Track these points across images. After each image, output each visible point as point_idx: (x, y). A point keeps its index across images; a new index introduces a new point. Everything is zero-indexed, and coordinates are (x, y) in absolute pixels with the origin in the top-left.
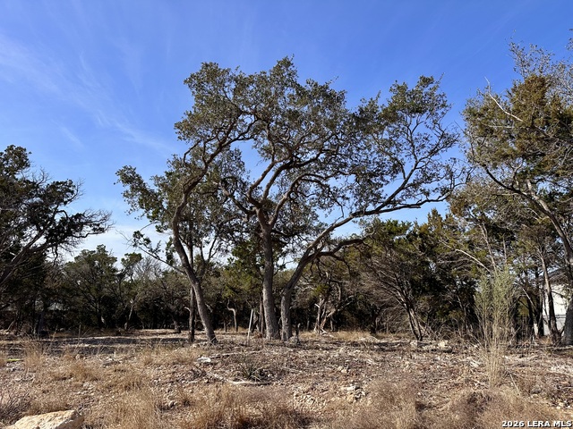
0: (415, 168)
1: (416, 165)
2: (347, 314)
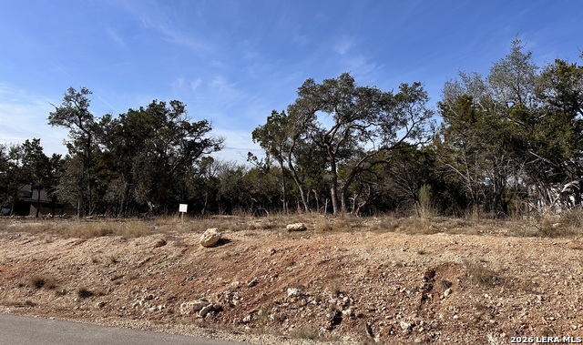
0: (413, 127)
1: (413, 125)
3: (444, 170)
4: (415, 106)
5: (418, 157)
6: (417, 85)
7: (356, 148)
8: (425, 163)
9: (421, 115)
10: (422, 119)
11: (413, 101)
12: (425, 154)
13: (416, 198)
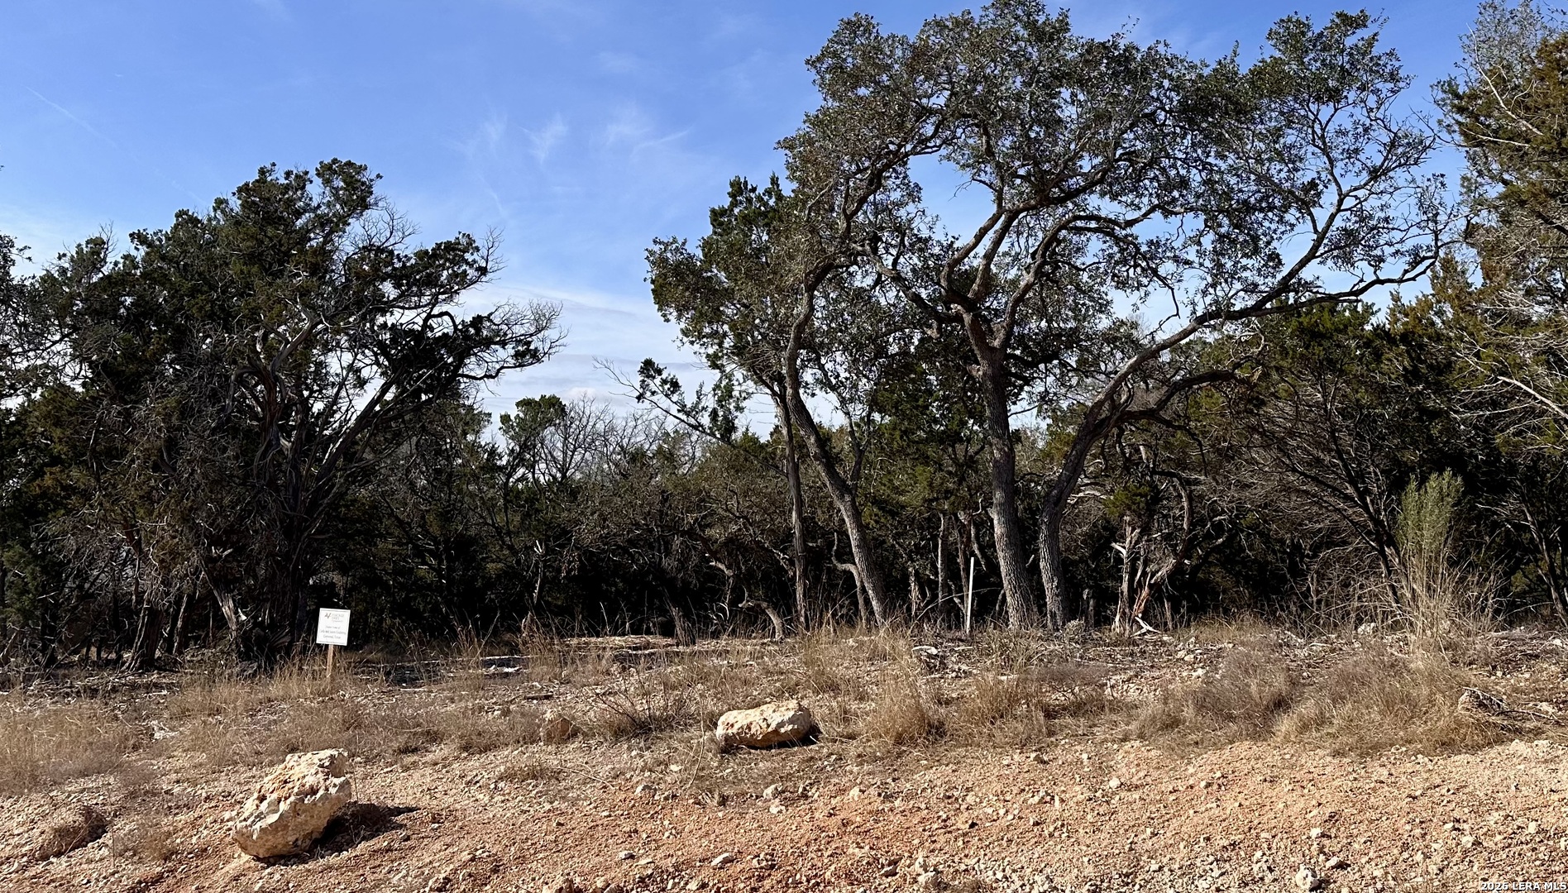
0: (1339, 210)
1: (1340, 202)
2: (1218, 576)
3: (1494, 404)
4: (1341, 118)
5: (1378, 356)
6: (1350, 22)
7: (1103, 323)
8: (1412, 376)
9: (1373, 154)
10: (1376, 174)
11: (1335, 96)
12: (1405, 337)
13: (1386, 537)
